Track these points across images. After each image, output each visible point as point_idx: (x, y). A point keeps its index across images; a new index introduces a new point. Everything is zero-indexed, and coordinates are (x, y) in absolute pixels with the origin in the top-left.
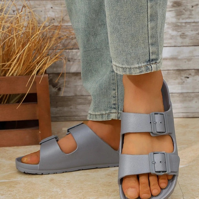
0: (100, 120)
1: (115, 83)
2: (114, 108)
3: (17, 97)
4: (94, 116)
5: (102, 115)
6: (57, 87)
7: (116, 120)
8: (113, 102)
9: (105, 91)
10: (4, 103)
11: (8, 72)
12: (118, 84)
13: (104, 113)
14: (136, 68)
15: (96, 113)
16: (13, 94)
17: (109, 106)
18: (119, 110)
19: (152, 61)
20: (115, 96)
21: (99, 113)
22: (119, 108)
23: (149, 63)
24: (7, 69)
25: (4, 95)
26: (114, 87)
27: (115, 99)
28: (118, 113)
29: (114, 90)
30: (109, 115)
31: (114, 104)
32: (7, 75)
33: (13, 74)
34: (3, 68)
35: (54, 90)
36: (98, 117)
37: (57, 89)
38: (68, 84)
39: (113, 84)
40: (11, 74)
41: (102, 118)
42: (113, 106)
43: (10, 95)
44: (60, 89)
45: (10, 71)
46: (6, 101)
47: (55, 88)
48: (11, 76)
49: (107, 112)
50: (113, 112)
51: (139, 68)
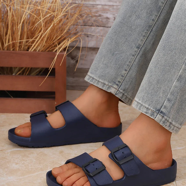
0: (101, 87)
1: (130, 66)
2: (117, 85)
3: (37, 70)
4: (97, 81)
5: (105, 84)
6: (75, 60)
7: (113, 94)
8: (119, 80)
9: (119, 67)
10: (25, 75)
11: (31, 48)
12: (132, 68)
13: (107, 83)
14: (146, 107)
15: (100, 80)
16: (34, 68)
17: (114, 81)
18: (120, 88)
19: (161, 113)
20: (123, 76)
21: (102, 81)
22: (121, 87)
23: (157, 112)
24: (30, 45)
25: (26, 68)
26: (127, 69)
27: (122, 77)
28: (118, 90)
29: (126, 70)
30: (109, 87)
31: (119, 82)
32: (30, 50)
33: (35, 50)
34: (27, 44)
35: (73, 62)
36: (100, 83)
37: (75, 61)
38: (85, 57)
39: (128, 65)
40: (33, 49)
41: (103, 86)
42: (117, 83)
43: (31, 68)
44: (77, 61)
45: (32, 46)
46: (28, 72)
47: (73, 60)
48: (33, 51)
49: (110, 84)
50: (114, 87)
51: (147, 108)
